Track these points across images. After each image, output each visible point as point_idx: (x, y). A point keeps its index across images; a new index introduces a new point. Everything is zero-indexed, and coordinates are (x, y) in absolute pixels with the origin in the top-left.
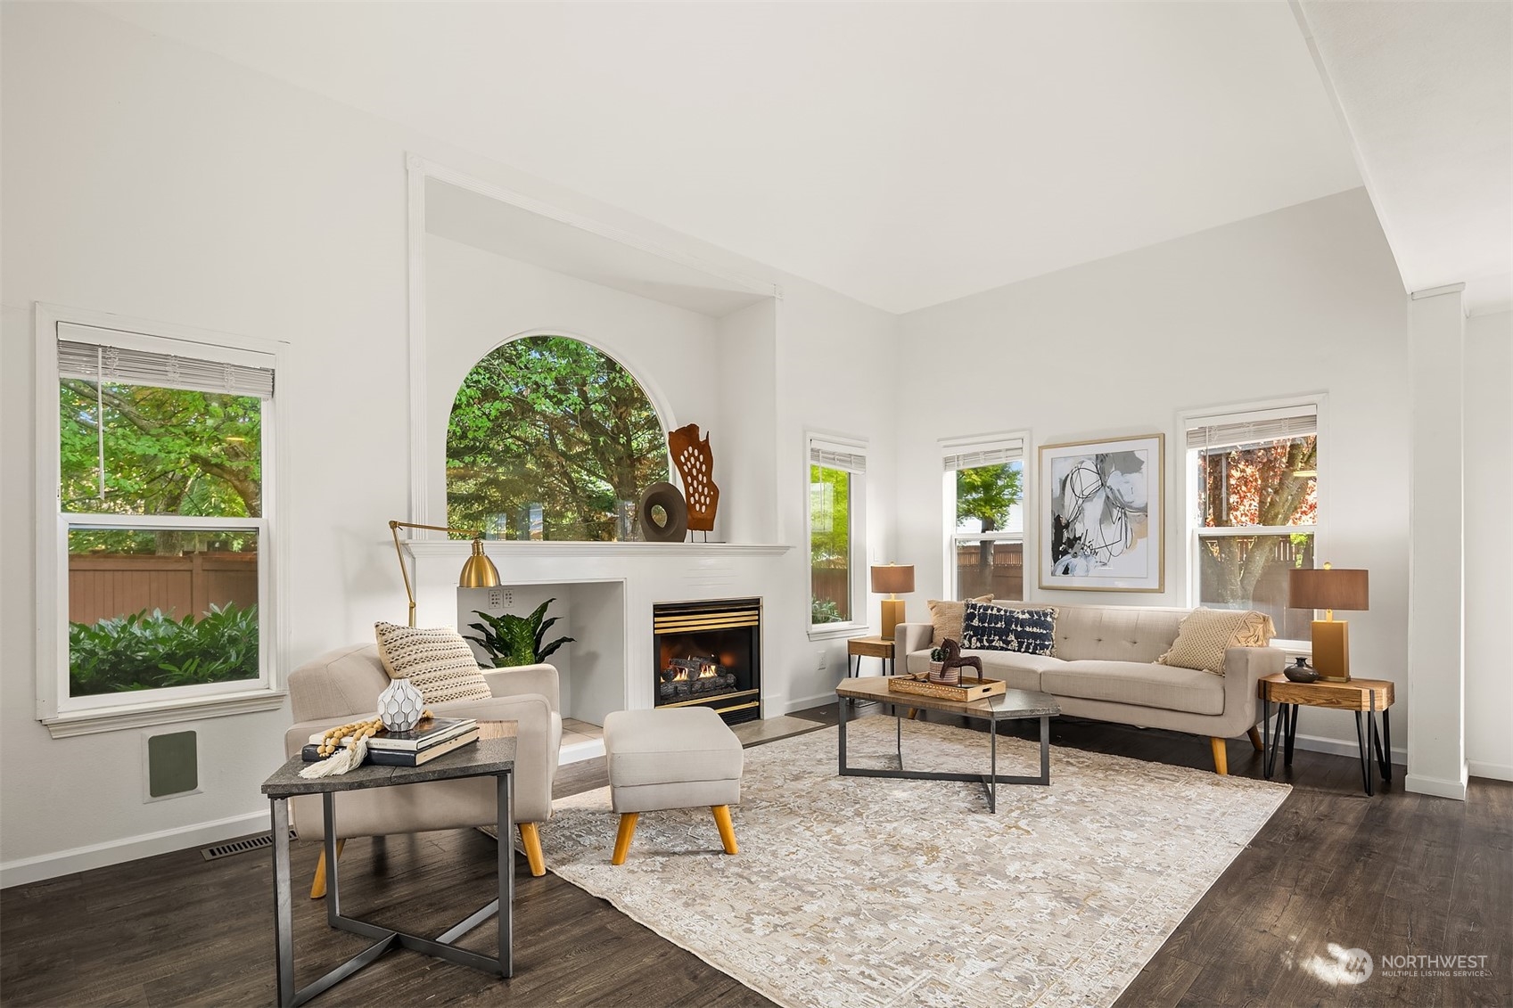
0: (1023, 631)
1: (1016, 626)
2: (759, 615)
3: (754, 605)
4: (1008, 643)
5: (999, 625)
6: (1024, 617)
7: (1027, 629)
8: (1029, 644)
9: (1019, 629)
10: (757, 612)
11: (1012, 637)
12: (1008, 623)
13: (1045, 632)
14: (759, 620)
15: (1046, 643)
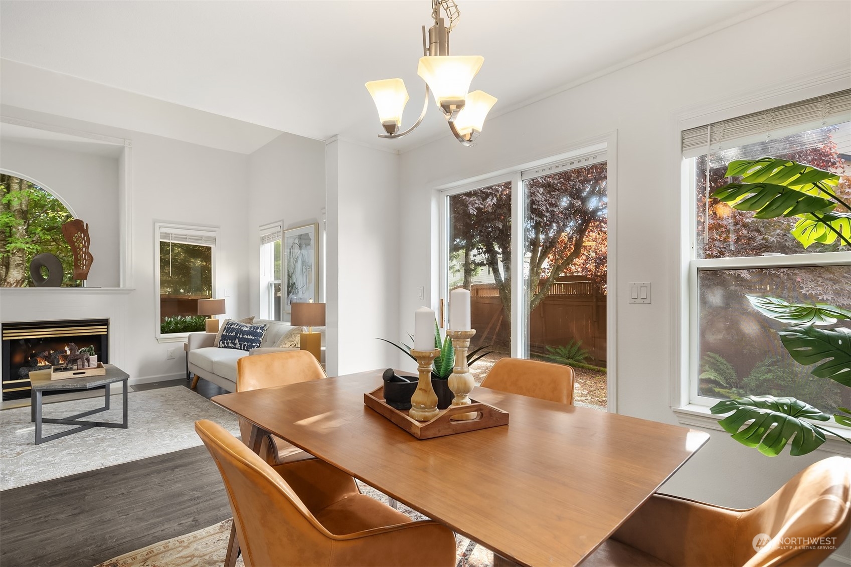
0: (243, 337)
1: (240, 335)
2: (107, 328)
3: (105, 322)
4: (235, 344)
5: (232, 334)
6: (246, 329)
7: (245, 336)
8: (245, 345)
9: (241, 336)
10: (106, 327)
11: (237, 341)
12: (236, 334)
13: (254, 338)
14: (107, 331)
15: (254, 344)
